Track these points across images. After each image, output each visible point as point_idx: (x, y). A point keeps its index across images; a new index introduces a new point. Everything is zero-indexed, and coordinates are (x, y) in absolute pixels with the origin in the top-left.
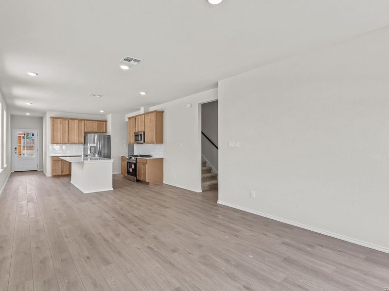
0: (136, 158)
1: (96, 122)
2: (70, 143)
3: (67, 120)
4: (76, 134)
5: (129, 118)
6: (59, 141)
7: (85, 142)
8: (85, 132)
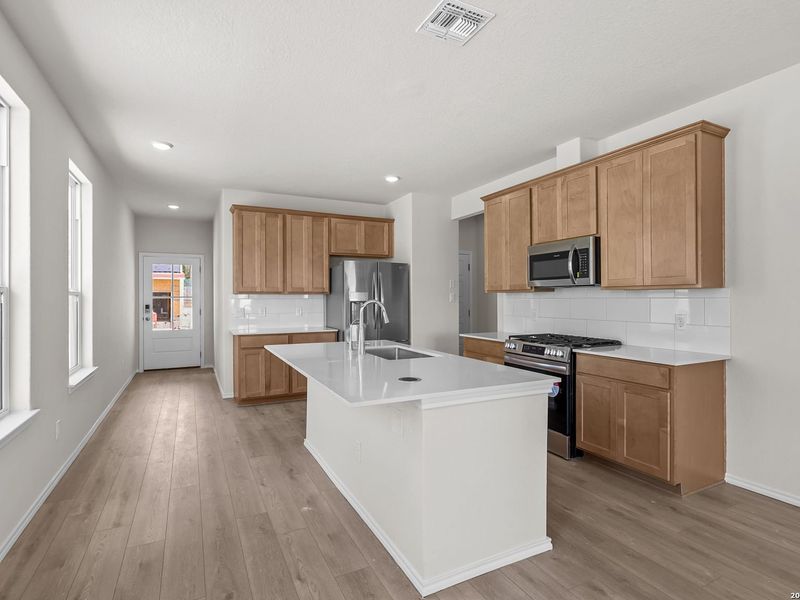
0: (573, 356)
1: (362, 222)
2: (289, 289)
3: (280, 216)
4: (305, 262)
5: (486, 199)
6: (257, 284)
7: (332, 288)
8: (331, 256)
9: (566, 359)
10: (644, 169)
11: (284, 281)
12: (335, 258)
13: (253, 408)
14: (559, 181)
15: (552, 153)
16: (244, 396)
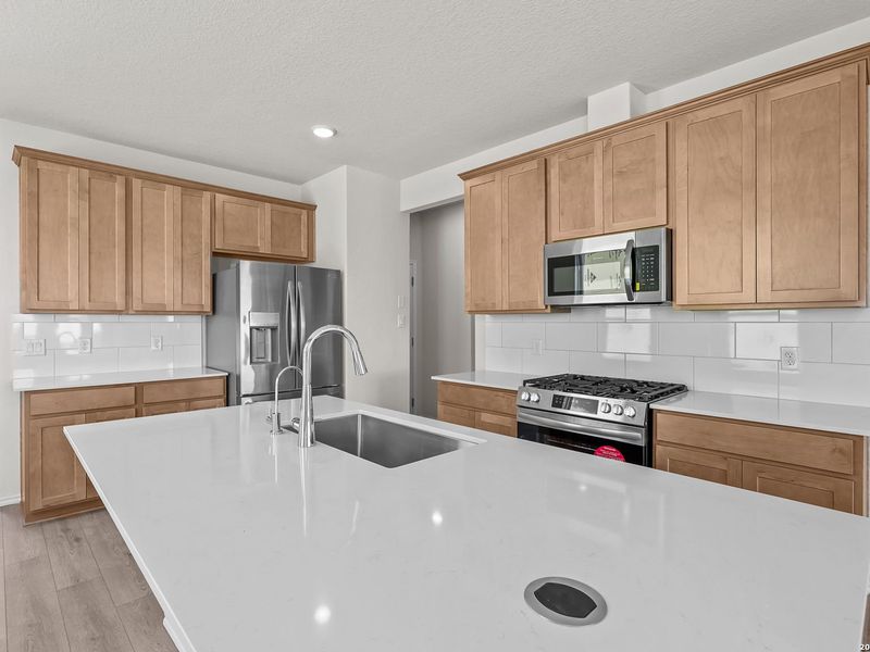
0: (650, 413)
1: (268, 206)
2: (137, 305)
3: (120, 180)
4: (168, 262)
5: (465, 176)
6: (72, 295)
7: (217, 305)
8: (215, 254)
9: (641, 420)
10: (760, 123)
11: (128, 292)
12: (221, 259)
13: (58, 526)
14: (599, 146)
15: (581, 108)
16: (39, 506)
